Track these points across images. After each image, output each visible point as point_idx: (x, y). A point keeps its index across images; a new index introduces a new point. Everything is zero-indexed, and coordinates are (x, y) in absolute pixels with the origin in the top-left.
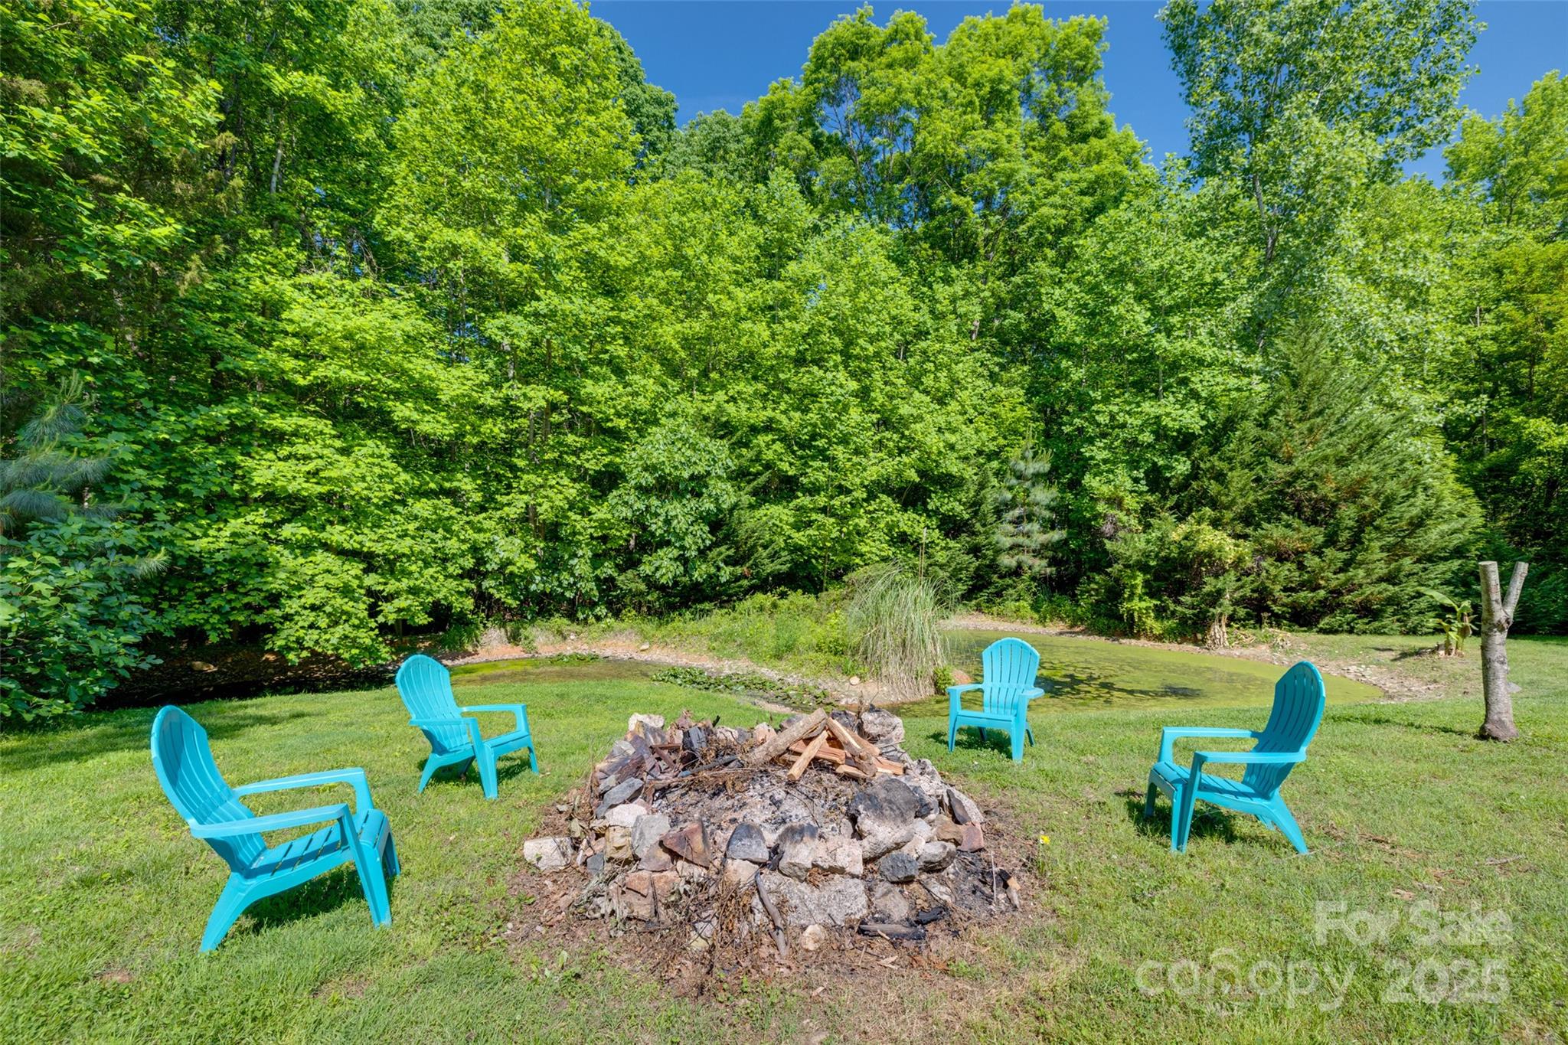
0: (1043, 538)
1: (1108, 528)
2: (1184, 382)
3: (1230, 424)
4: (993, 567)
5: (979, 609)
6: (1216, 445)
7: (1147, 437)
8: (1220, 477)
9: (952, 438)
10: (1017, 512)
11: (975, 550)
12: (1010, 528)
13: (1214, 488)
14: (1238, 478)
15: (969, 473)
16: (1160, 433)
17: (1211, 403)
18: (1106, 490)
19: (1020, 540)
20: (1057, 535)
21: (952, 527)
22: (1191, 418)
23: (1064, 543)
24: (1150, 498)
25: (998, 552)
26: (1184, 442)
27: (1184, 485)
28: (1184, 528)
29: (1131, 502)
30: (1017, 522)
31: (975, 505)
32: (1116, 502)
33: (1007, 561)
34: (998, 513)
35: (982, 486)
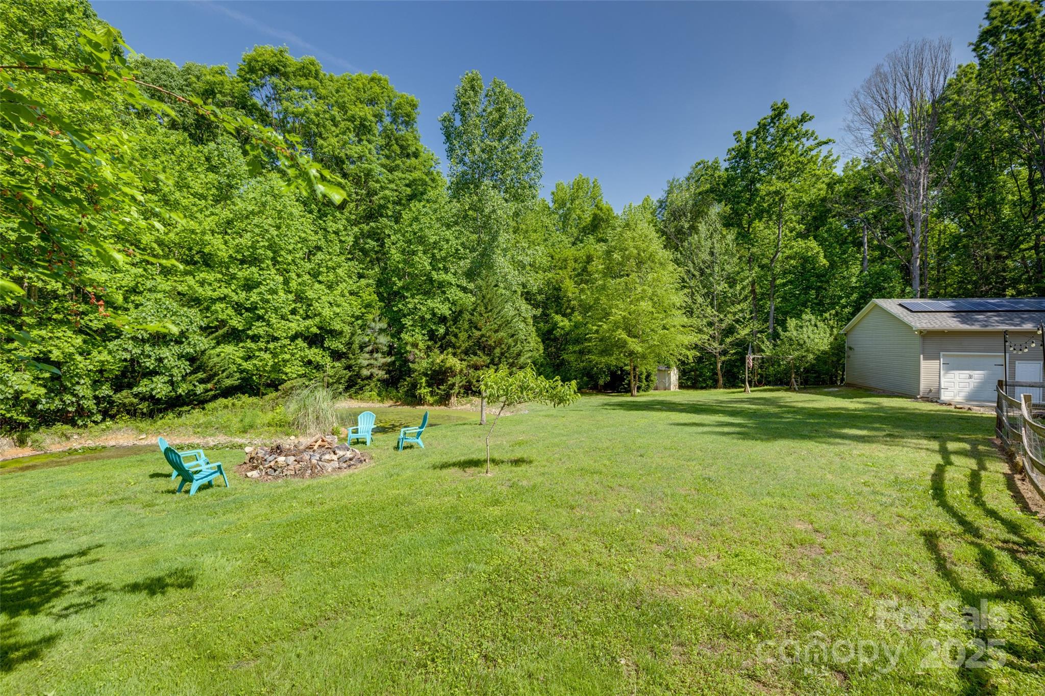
0: (383, 360)
1: (411, 357)
2: (444, 292)
3: (461, 312)
4: (358, 375)
5: (351, 397)
6: (455, 321)
7: (428, 316)
8: (456, 336)
9: (338, 310)
10: (370, 348)
11: (348, 368)
12: (367, 356)
13: (453, 339)
14: (463, 336)
15: (347, 329)
16: (434, 314)
17: (454, 303)
18: (410, 340)
19: (372, 361)
20: (389, 359)
21: (336, 355)
22: (444, 310)
23: (393, 363)
24: (430, 343)
25: (361, 368)
26: (443, 320)
27: (444, 337)
28: (442, 357)
29: (421, 345)
30: (371, 352)
31: (349, 344)
32: (415, 345)
33: (365, 372)
34: (361, 348)
35: (353, 334)
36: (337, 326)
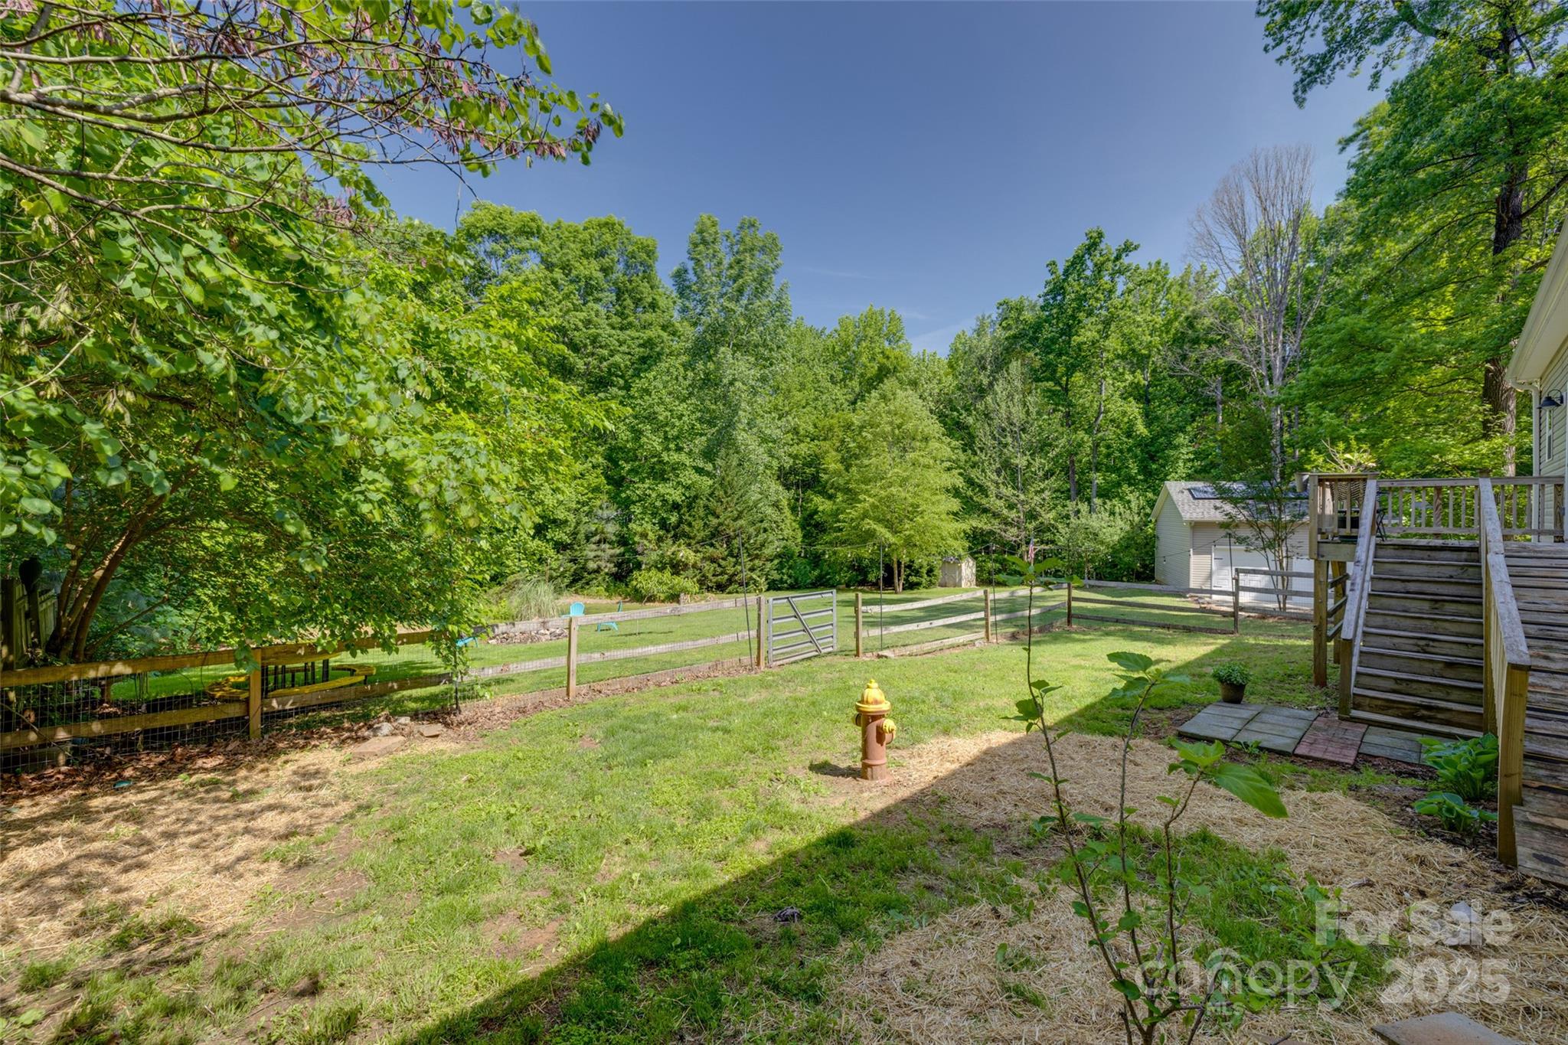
0: (612, 552)
1: (639, 549)
2: (677, 476)
3: (696, 497)
4: (584, 568)
5: (576, 592)
6: (690, 507)
7: (658, 504)
8: (690, 525)
9: (560, 497)
10: (597, 538)
11: (574, 561)
12: (594, 547)
13: (687, 529)
14: (698, 524)
15: (571, 518)
16: (665, 501)
17: (688, 488)
18: (639, 529)
19: (599, 553)
20: (618, 551)
21: (560, 547)
22: (676, 495)
23: (623, 554)
24: (661, 533)
25: (587, 560)
26: (676, 507)
27: (678, 526)
28: (674, 548)
29: (651, 535)
30: (599, 542)
31: (575, 534)
32: (644, 535)
33: (592, 565)
34: (588, 538)
35: (578, 524)
36: (561, 514)
